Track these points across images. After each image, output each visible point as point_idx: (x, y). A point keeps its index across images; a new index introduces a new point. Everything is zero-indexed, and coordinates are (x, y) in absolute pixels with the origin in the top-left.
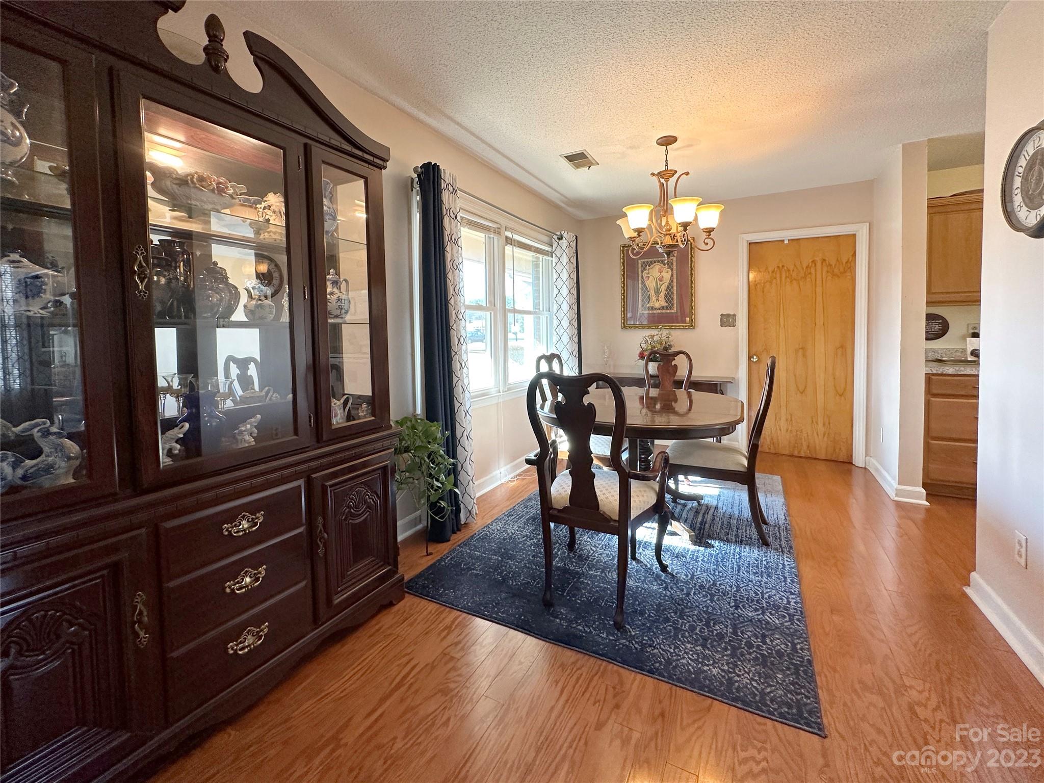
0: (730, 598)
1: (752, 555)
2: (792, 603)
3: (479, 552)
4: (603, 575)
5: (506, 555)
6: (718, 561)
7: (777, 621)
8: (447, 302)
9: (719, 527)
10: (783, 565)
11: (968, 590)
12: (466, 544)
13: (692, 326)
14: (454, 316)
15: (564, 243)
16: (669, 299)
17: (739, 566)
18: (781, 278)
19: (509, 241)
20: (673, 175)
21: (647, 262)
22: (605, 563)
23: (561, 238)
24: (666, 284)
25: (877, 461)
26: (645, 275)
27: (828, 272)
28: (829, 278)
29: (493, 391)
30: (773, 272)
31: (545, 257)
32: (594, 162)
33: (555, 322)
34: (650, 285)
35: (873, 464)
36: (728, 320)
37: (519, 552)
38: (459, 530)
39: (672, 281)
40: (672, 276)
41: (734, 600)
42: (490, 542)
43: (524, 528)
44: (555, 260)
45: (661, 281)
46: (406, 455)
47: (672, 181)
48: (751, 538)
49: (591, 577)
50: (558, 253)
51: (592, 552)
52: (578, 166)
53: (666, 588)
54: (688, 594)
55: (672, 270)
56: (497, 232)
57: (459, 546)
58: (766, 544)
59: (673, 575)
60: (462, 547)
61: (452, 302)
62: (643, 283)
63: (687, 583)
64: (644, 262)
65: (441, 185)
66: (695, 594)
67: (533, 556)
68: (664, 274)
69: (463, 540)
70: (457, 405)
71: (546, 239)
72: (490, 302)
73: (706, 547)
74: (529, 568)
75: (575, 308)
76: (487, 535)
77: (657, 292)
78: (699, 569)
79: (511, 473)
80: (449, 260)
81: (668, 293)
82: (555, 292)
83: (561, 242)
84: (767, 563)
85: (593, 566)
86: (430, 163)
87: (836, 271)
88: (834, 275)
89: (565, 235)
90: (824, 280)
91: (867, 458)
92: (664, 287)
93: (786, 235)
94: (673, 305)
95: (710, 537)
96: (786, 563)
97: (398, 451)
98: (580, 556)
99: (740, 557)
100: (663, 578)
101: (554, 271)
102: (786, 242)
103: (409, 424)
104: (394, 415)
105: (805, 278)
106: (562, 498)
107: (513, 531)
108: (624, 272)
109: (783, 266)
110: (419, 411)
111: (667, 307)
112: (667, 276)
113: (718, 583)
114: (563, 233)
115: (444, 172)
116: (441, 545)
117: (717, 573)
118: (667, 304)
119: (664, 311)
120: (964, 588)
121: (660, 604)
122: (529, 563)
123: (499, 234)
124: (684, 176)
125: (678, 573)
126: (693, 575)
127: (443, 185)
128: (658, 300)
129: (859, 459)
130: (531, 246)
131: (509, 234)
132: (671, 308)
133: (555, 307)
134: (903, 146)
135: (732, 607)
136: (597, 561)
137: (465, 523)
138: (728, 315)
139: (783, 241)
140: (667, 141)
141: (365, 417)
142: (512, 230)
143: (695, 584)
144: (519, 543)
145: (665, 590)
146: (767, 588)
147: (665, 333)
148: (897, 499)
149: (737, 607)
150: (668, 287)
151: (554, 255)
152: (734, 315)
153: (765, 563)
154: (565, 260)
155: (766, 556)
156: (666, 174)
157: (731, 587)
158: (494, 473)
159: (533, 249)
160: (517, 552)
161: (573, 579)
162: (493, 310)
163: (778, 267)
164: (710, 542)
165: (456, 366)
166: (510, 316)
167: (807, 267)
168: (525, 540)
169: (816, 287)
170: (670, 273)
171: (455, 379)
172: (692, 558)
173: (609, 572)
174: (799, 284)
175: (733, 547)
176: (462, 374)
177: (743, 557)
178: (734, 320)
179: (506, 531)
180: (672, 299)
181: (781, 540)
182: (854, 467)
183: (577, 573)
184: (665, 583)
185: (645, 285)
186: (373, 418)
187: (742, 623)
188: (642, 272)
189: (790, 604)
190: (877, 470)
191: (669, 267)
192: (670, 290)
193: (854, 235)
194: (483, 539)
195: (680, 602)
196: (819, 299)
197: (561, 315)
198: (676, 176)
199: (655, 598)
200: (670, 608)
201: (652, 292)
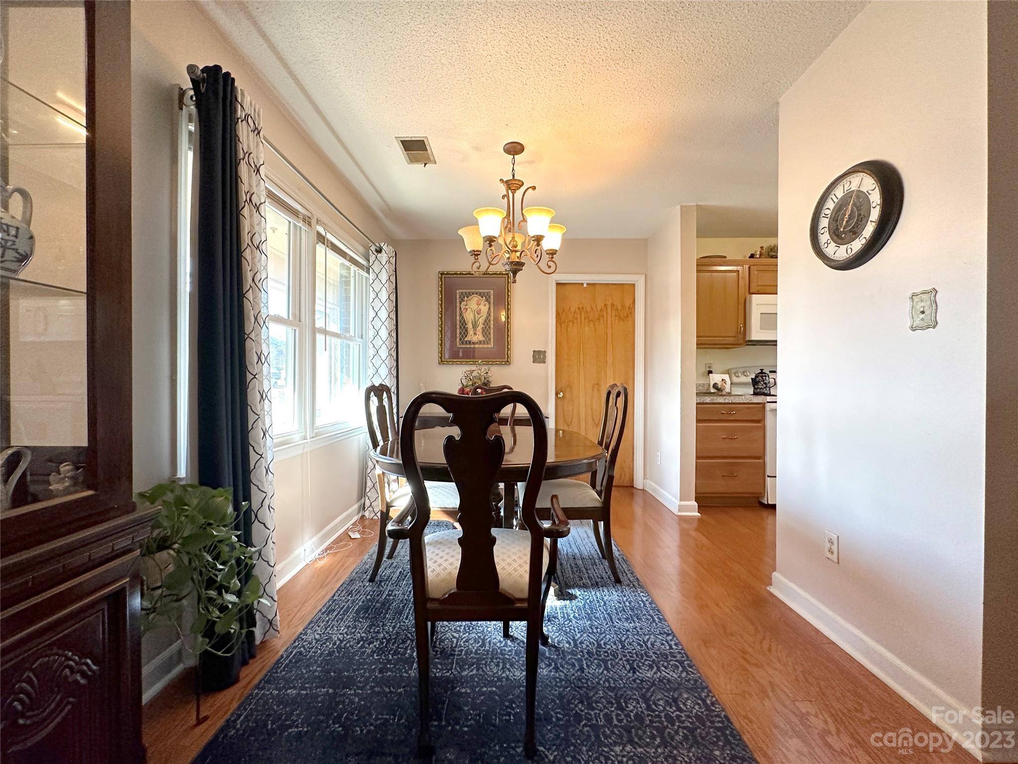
0: (621, 659)
1: (613, 597)
2: (674, 647)
3: (294, 688)
4: (480, 672)
5: (340, 682)
6: (588, 614)
7: (674, 675)
8: (241, 296)
9: (571, 572)
10: (642, 601)
11: (772, 589)
12: (268, 680)
13: (508, 362)
14: (253, 320)
15: (383, 257)
16: (486, 333)
17: (609, 614)
18: (581, 318)
19: (321, 239)
20: (521, 186)
21: (466, 293)
22: (476, 653)
23: (379, 251)
24: (484, 317)
25: (656, 483)
26: (463, 307)
27: (615, 315)
28: (617, 321)
29: (297, 437)
30: (575, 313)
31: (361, 271)
32: (432, 158)
33: (371, 352)
34: (468, 317)
35: (650, 486)
36: (539, 357)
37: (359, 670)
38: (253, 656)
39: (490, 315)
40: (489, 309)
41: (626, 661)
42: (308, 666)
43: (355, 627)
44: (372, 276)
45: (478, 314)
46: (164, 555)
47: (519, 193)
48: (602, 578)
49: (467, 682)
50: (376, 267)
51: (455, 640)
52: (412, 160)
53: (556, 669)
54: (582, 669)
55: (489, 303)
56: (307, 221)
57: (257, 687)
58: (618, 581)
59: (555, 647)
60: (262, 689)
61: (250, 295)
62: (461, 315)
63: (573, 653)
64: (462, 293)
65: (236, 111)
66: (588, 666)
67: (381, 671)
68: (481, 307)
69: (264, 672)
70: (253, 458)
71: (361, 249)
72: (294, 315)
73: (570, 599)
74: (378, 693)
75: (394, 335)
76: (301, 653)
77: (475, 326)
78: (576, 629)
79: (317, 548)
80: (247, 232)
81: (486, 327)
82: (372, 314)
83: (379, 255)
84: (630, 603)
85: (464, 661)
86: (217, 68)
87: (622, 315)
88: (620, 318)
89: (385, 247)
90: (613, 322)
91: (645, 480)
92: (481, 321)
93: (585, 279)
94: (490, 340)
95: (570, 587)
96: (644, 599)
97: (148, 551)
98: (443, 651)
99: (605, 604)
100: (547, 654)
101: (371, 289)
102: (585, 285)
103: (169, 497)
104: (140, 482)
105: (599, 319)
106: (443, 580)
107: (340, 637)
108: (441, 301)
109: (582, 308)
110: (182, 472)
111: (484, 342)
112: (484, 309)
113: (602, 642)
114: (382, 244)
115: (243, 94)
116: (225, 692)
117: (595, 631)
118: (484, 339)
119: (481, 346)
120: (768, 588)
121: (561, 697)
122: (378, 684)
123: (310, 224)
124: (530, 190)
125: (559, 642)
126: (575, 640)
127: (240, 113)
128: (475, 334)
129: (639, 483)
130: (346, 253)
131: (321, 230)
132: (488, 342)
133: (371, 333)
134: (681, 206)
135: (629, 672)
136: (466, 653)
137: (262, 642)
138: (540, 352)
139: (582, 284)
140: (514, 149)
141: (67, 492)
142: (324, 225)
143: (582, 652)
144: (355, 654)
145: (556, 672)
146: (645, 635)
147: (484, 368)
148: (679, 514)
149: (633, 670)
150: (485, 321)
151: (371, 270)
152: (545, 352)
153: (627, 604)
154: (384, 277)
155: (625, 596)
156: (512, 185)
157: (615, 644)
158: (297, 552)
159: (348, 258)
160: (354, 671)
161: (446, 692)
162: (298, 326)
163: (579, 308)
164: (570, 592)
165: (253, 396)
166: (320, 338)
167: (601, 310)
168: (362, 647)
169: (607, 328)
170: (487, 306)
171: (251, 417)
172: (564, 617)
173: (485, 664)
174: (595, 325)
175: (593, 593)
176: (263, 409)
177: (607, 602)
178: (545, 357)
179: (329, 639)
180: (490, 333)
181: (627, 574)
182: (635, 490)
183: (448, 680)
184: (553, 660)
185: (463, 318)
186: (90, 492)
187: (648, 690)
188: (460, 303)
189: (672, 649)
190: (654, 490)
191: (487, 300)
192: (487, 324)
193: (634, 285)
194: (296, 662)
195: (580, 684)
196: (610, 340)
197: (378, 342)
198: (523, 189)
199: (552, 687)
200: (574, 697)
201: (470, 326)
